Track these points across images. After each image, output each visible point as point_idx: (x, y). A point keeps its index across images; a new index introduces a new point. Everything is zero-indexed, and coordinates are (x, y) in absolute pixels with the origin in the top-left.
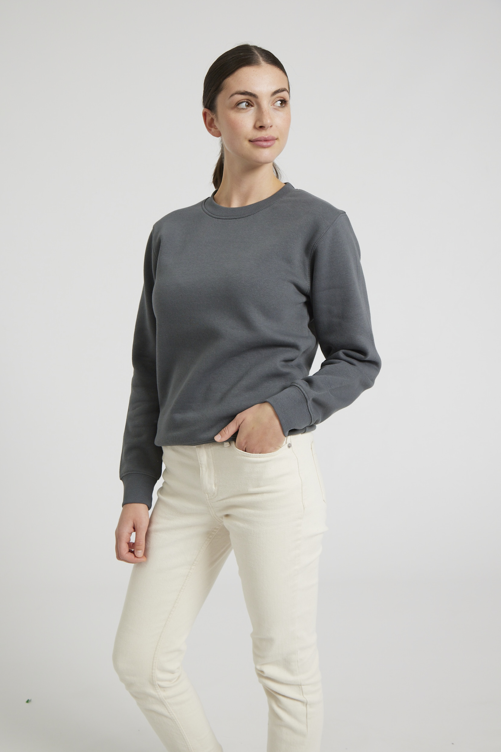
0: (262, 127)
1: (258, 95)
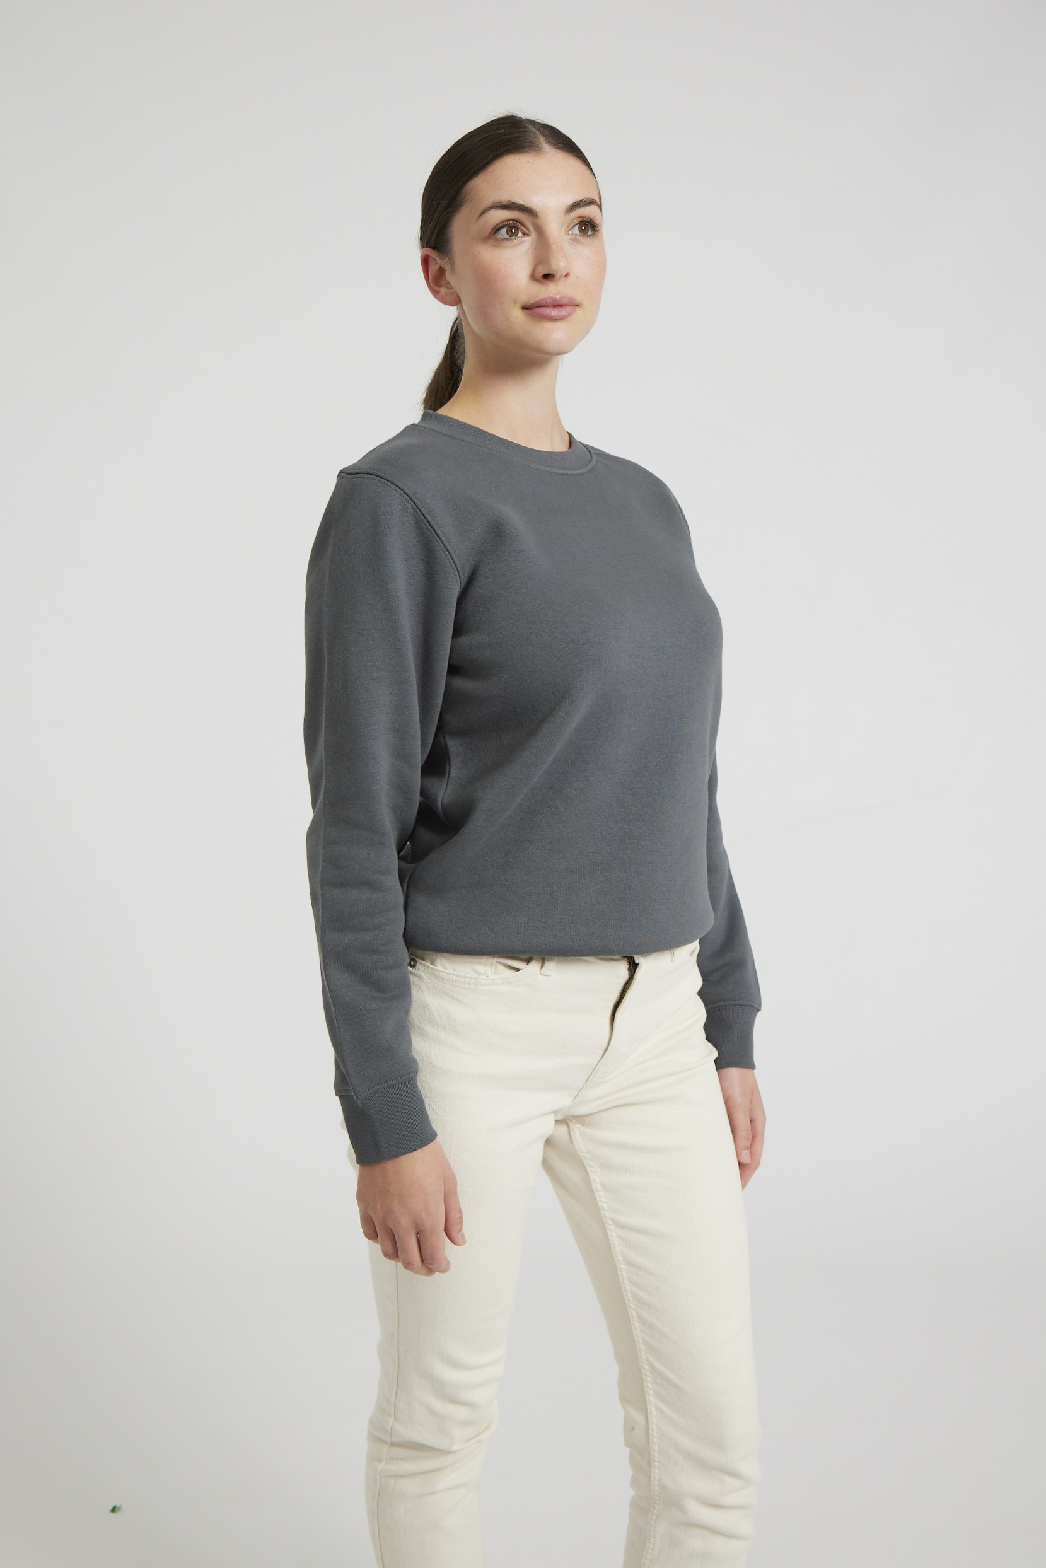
0: (548, 277)
1: (537, 210)
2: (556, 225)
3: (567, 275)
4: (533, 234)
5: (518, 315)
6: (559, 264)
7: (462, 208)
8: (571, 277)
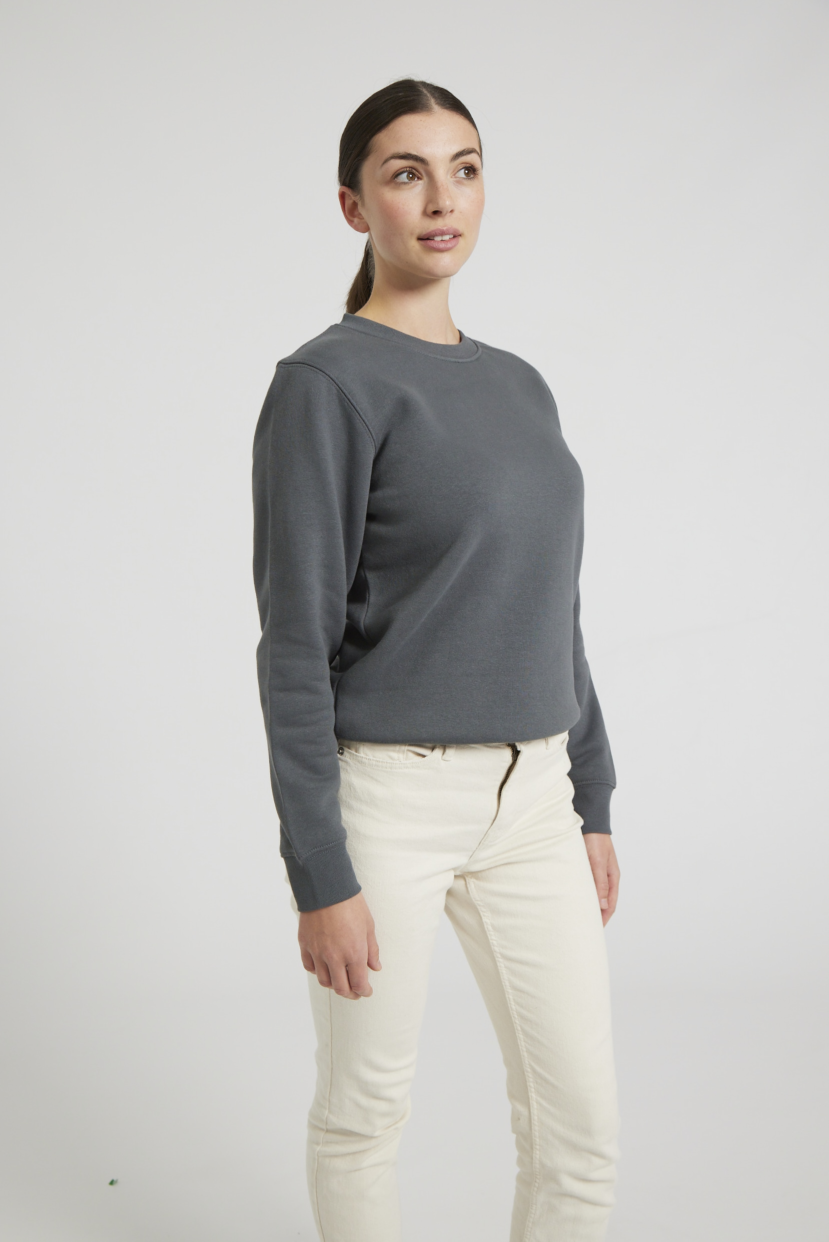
0: (436, 213)
1: (428, 160)
2: (442, 172)
3: (452, 211)
4: (425, 178)
5: (414, 245)
6: (445, 203)
7: (369, 157)
8: (455, 212)
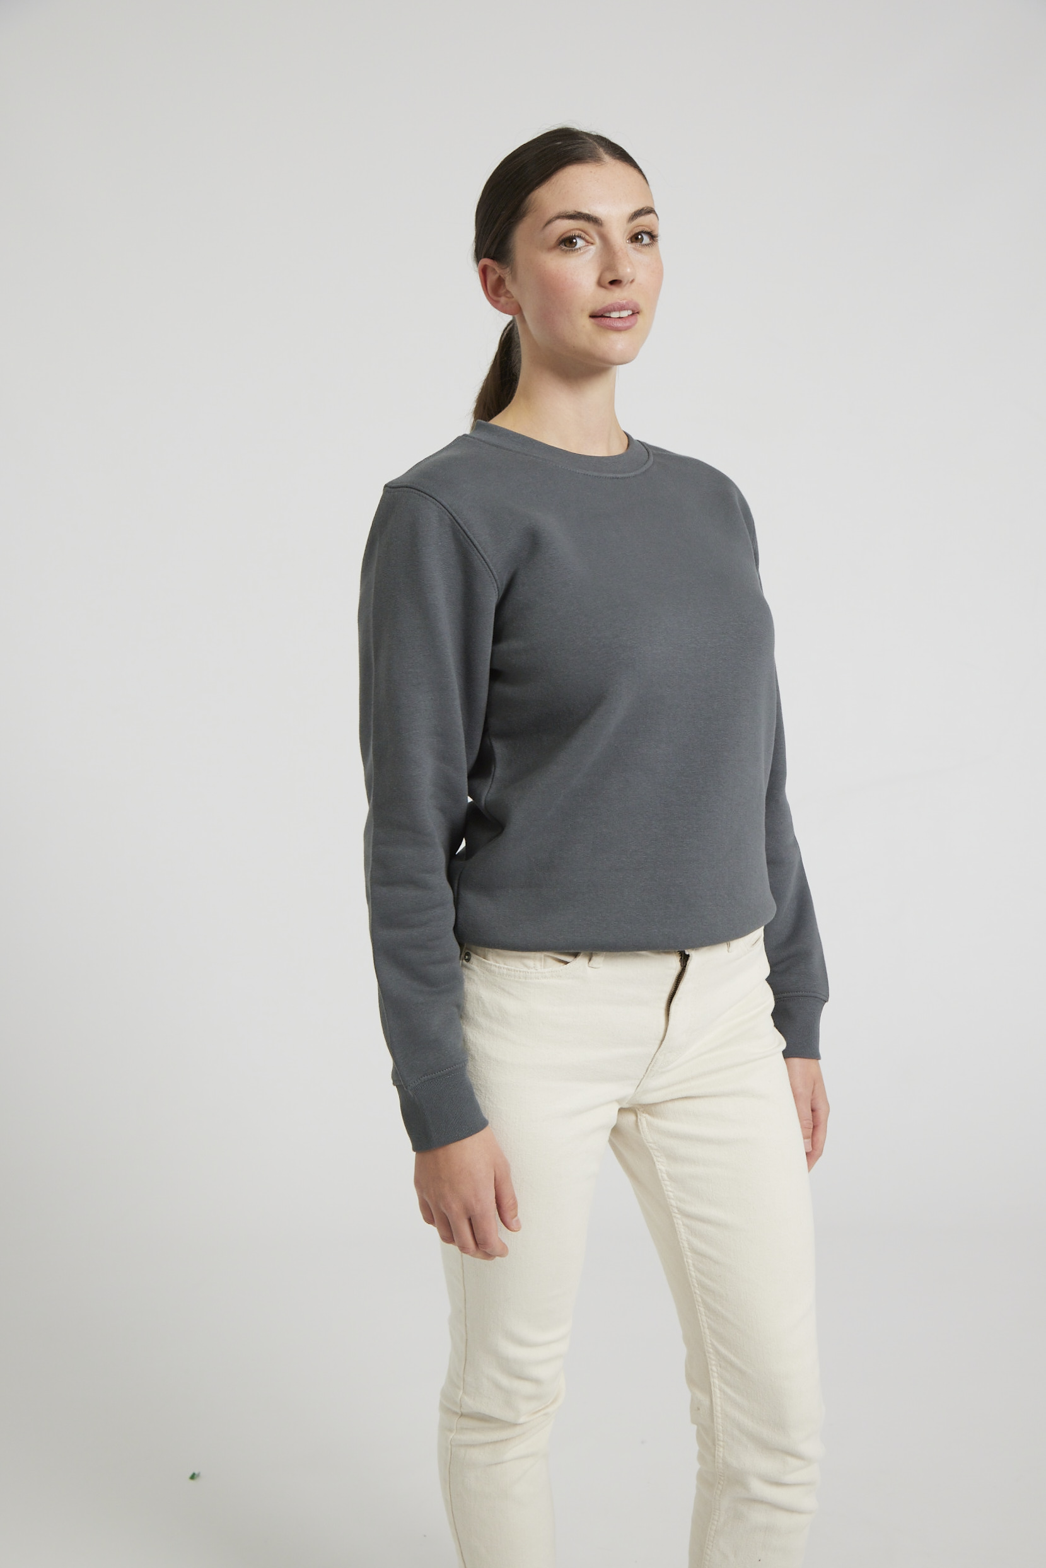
0: (614, 283)
1: (602, 219)
3: (633, 280)
5: (586, 324)
6: (625, 271)
7: (525, 218)
